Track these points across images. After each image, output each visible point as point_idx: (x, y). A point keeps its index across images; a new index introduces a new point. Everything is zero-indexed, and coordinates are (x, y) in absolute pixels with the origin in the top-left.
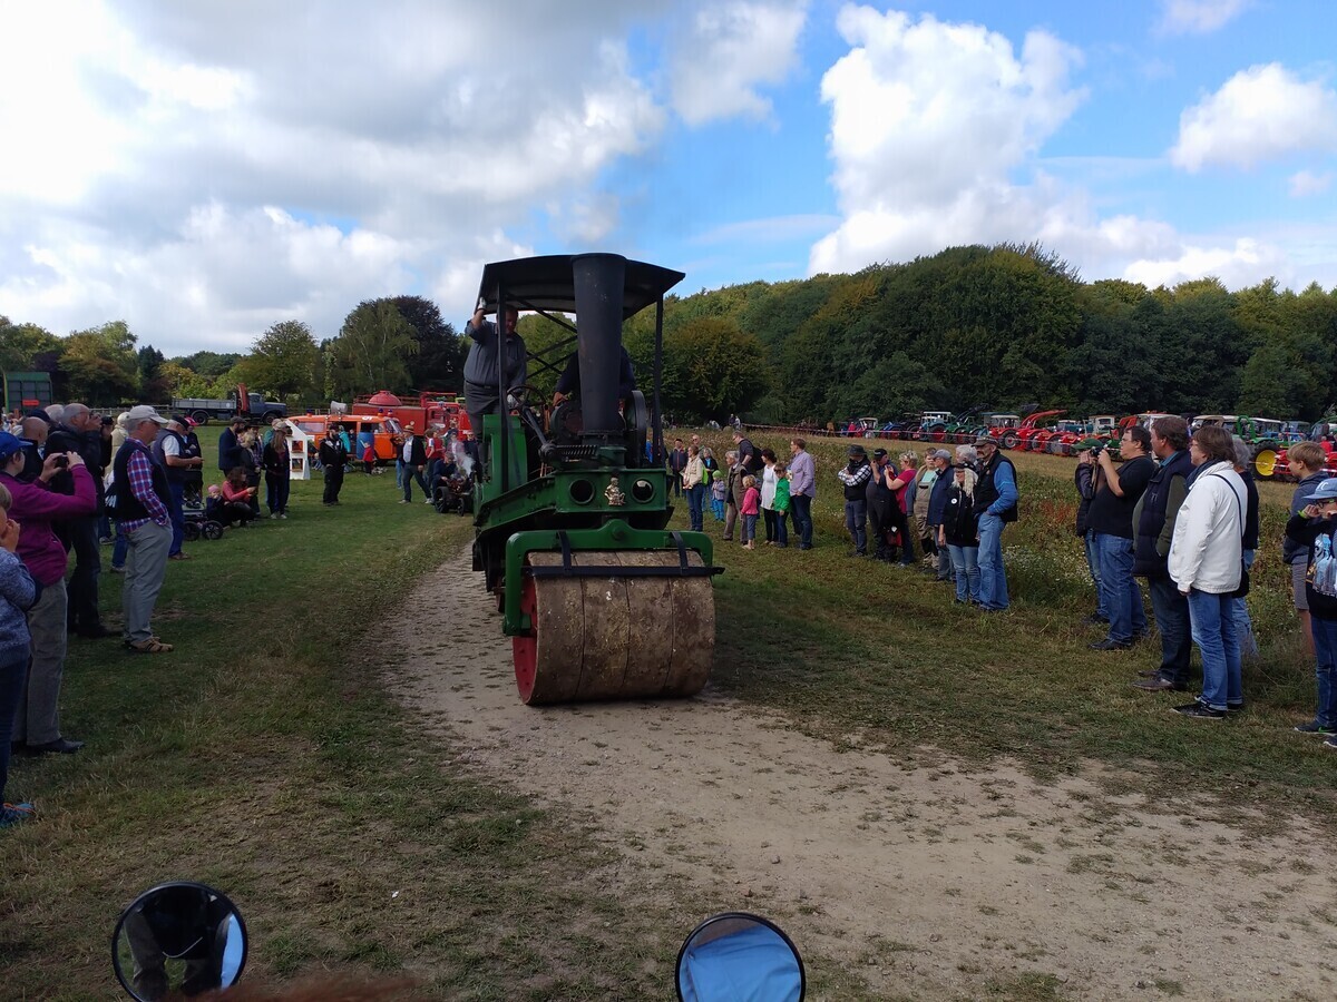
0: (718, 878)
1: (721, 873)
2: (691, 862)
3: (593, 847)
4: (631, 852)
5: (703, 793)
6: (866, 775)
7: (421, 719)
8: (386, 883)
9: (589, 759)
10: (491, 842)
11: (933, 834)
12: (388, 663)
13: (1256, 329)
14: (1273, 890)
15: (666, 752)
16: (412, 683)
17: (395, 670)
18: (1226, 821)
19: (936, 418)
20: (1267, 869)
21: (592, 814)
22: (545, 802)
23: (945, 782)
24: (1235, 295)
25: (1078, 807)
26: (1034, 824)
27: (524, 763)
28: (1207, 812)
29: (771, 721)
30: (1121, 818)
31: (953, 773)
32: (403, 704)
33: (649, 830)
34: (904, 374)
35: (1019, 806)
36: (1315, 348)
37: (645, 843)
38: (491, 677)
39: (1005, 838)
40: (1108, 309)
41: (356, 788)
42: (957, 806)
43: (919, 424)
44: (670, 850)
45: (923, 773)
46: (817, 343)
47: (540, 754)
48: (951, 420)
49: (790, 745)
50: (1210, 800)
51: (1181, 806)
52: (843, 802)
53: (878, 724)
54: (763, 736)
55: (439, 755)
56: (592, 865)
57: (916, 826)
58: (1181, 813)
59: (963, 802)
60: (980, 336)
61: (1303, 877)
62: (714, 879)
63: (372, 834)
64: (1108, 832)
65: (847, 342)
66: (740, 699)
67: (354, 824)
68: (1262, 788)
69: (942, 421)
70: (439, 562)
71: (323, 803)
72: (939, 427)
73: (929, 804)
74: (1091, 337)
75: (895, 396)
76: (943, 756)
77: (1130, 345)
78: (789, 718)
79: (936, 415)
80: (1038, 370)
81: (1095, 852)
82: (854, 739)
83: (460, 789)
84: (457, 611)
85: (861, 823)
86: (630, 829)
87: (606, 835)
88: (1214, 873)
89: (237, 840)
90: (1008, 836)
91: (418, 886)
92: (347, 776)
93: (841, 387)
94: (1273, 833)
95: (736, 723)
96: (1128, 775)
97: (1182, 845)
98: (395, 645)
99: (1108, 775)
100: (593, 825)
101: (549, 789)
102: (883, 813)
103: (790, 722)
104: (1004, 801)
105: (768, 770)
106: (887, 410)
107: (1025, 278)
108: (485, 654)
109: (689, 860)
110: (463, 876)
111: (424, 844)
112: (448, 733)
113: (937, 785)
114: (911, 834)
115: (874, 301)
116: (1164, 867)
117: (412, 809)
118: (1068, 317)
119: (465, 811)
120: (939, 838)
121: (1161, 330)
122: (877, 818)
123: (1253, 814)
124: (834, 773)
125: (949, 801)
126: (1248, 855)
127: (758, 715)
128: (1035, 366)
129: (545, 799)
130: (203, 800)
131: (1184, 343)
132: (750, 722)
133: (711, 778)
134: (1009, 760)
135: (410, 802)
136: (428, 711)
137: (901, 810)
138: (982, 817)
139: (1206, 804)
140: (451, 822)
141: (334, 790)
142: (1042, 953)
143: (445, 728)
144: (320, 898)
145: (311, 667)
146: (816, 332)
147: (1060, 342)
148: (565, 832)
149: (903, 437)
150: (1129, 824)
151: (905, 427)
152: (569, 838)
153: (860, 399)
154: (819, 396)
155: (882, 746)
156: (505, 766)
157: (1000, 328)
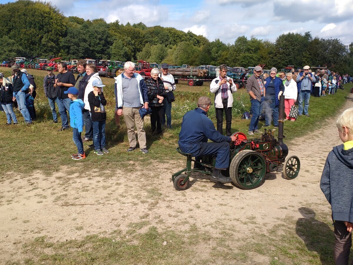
13: (114, 35)
14: (110, 192)
18: (100, 176)
20: (109, 187)
24: (109, 24)
25: (58, 181)
26: (44, 190)
28: (96, 174)
30: (71, 182)
35: (40, 185)
36: (130, 41)
39: (34, 197)
40: (74, 26)
50: (97, 171)
51: (89, 174)
58: (88, 176)
60: (33, 32)
61: (118, 186)
64: (66, 187)
68: (110, 164)
73: (9, 192)
74: (69, 35)
77: (80, 37)
80: (54, 45)
81: (62, 194)
88: (95, 191)
90: (35, 196)
94: (112, 176)
96: (74, 168)
97: (87, 185)
99: (68, 170)
104: (35, 185)
107: (46, 13)
116: (81, 193)
118: (62, 28)
120: (11, 202)
121: (89, 33)
123: (107, 172)
126: (105, 184)
128: (52, 43)
131: (96, 37)
134: (38, 171)
138: (27, 192)
139: (95, 172)
142: (42, 230)
147: (60, 35)
150: (73, 183)
157: (40, 30)
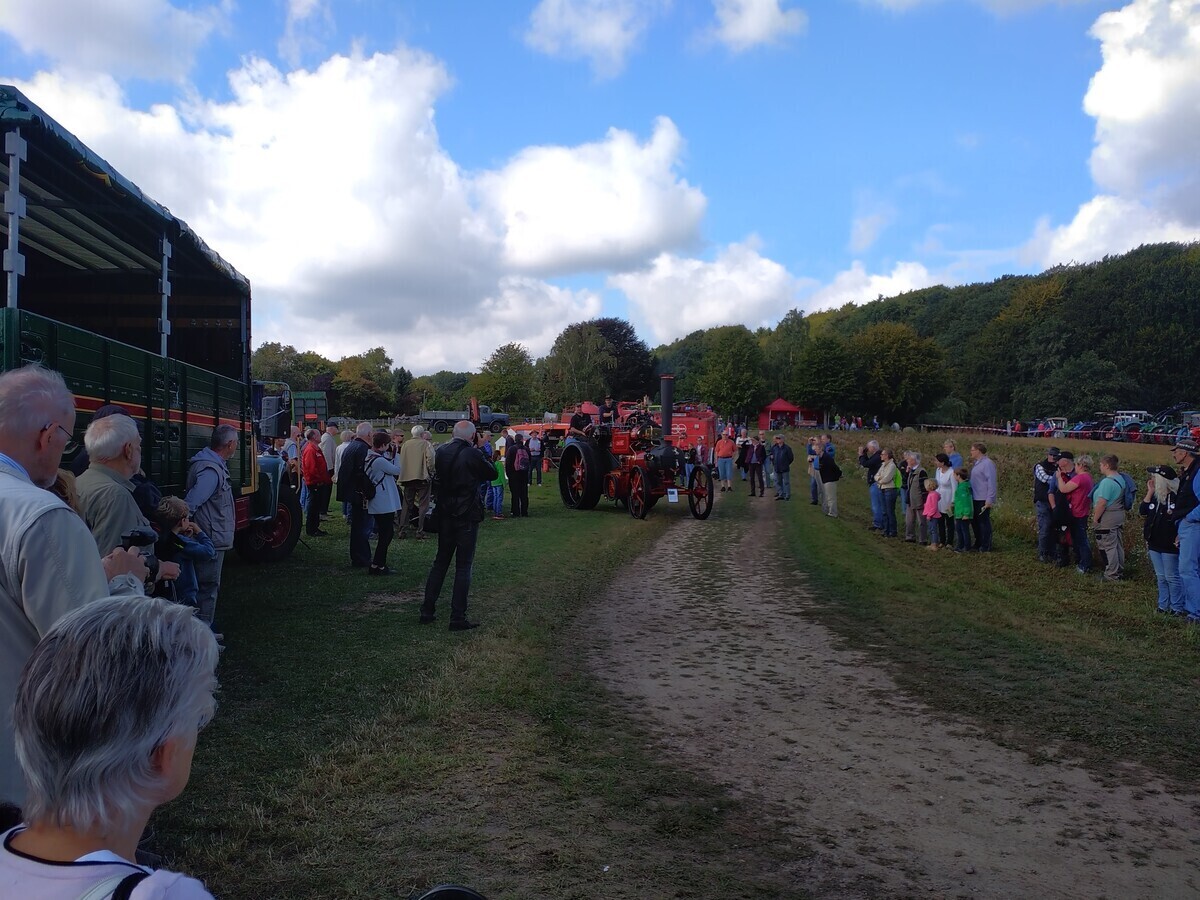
0: (911, 883)
1: (914, 879)
2: (883, 864)
3: (786, 841)
4: (821, 849)
5: (893, 796)
6: (1064, 790)
7: (622, 702)
8: (598, 857)
9: (779, 754)
10: (690, 827)
11: (1140, 857)
12: (595, 647)
15: (854, 753)
16: (616, 668)
17: (600, 655)
19: (1132, 417)
21: (784, 808)
22: (739, 793)
23: (1151, 803)
27: (719, 753)
29: (961, 728)
31: (1159, 793)
32: (609, 687)
33: (840, 829)
34: (1095, 373)
37: (837, 841)
38: (685, 667)
41: (570, 765)
42: (1166, 829)
43: (1112, 423)
44: (862, 851)
45: (1125, 792)
46: (1000, 344)
47: (733, 745)
48: (1147, 420)
49: (982, 753)
52: (1040, 817)
53: (1076, 737)
54: (952, 743)
55: (641, 738)
56: (786, 858)
57: (1119, 847)
59: (1171, 825)
62: (906, 884)
63: (585, 809)
65: (1033, 344)
66: (928, 704)
67: (570, 799)
69: (1137, 420)
70: (634, 556)
71: (542, 776)
72: (1134, 427)
75: (1085, 395)
76: (1148, 774)
78: (980, 726)
79: (1131, 415)
82: (1051, 752)
83: (661, 773)
84: (652, 602)
85: (1061, 839)
86: (822, 826)
87: (798, 831)
89: (472, 805)
91: (626, 863)
92: (563, 752)
93: (1028, 387)
95: (925, 728)
98: (599, 632)
100: (785, 819)
101: (741, 780)
102: (1084, 830)
103: (982, 731)
105: (960, 779)
106: (1077, 409)
108: (678, 644)
109: (882, 862)
110: (666, 857)
111: (633, 823)
112: (648, 718)
113: (1142, 805)
114: (1115, 854)
115: (1059, 302)
117: (620, 788)
119: (666, 795)
122: (1078, 835)
124: (1030, 786)
125: (1156, 823)
127: (947, 721)
129: (739, 790)
130: (444, 766)
132: (939, 728)
133: (902, 782)
135: (618, 782)
136: (630, 695)
137: (1102, 830)
140: (653, 804)
141: (552, 763)
143: (646, 713)
144: (543, 865)
145: (531, 648)
146: (999, 334)
148: (759, 823)
149: (1096, 437)
151: (1097, 427)
152: (763, 830)
153: (1047, 398)
154: (1005, 397)
155: (1081, 761)
156: (701, 754)
